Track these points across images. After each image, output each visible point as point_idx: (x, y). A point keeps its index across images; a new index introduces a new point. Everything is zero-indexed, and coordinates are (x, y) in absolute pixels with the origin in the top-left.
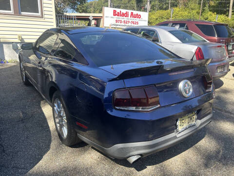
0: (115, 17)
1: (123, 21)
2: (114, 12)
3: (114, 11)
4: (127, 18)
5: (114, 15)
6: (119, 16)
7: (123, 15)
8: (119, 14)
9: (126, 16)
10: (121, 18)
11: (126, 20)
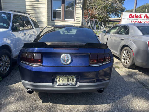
0: (130, 18)
1: (137, 21)
2: (130, 16)
3: (130, 14)
4: (141, 19)
5: (130, 17)
6: (134, 18)
7: (138, 17)
8: (134, 17)
9: (140, 18)
10: (135, 19)
11: (139, 20)
